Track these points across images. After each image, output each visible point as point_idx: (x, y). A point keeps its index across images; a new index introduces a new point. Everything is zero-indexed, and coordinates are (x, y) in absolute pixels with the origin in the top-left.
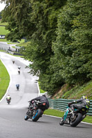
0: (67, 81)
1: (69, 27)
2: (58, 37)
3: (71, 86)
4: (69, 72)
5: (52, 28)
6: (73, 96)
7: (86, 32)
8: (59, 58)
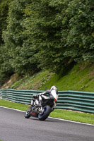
0: (16, 71)
1: (20, 15)
2: (9, 26)
3: (21, 76)
4: (19, 62)
5: (3, 16)
6: (22, 86)
7: (38, 21)
8: (9, 47)
